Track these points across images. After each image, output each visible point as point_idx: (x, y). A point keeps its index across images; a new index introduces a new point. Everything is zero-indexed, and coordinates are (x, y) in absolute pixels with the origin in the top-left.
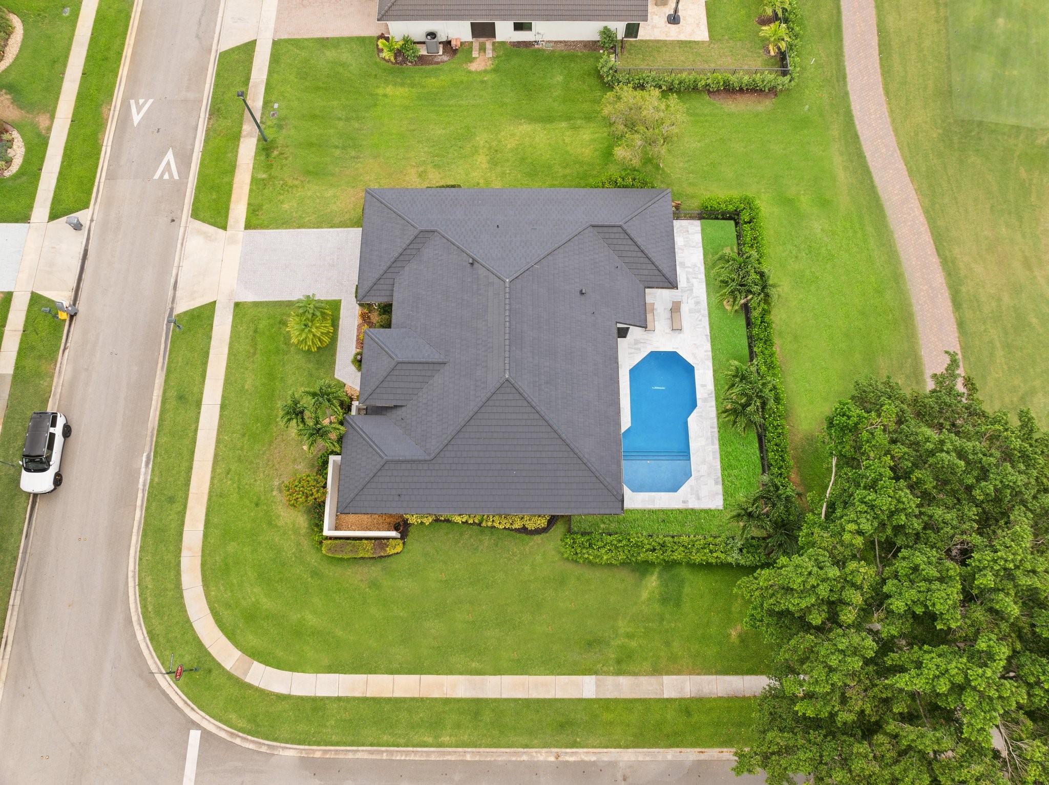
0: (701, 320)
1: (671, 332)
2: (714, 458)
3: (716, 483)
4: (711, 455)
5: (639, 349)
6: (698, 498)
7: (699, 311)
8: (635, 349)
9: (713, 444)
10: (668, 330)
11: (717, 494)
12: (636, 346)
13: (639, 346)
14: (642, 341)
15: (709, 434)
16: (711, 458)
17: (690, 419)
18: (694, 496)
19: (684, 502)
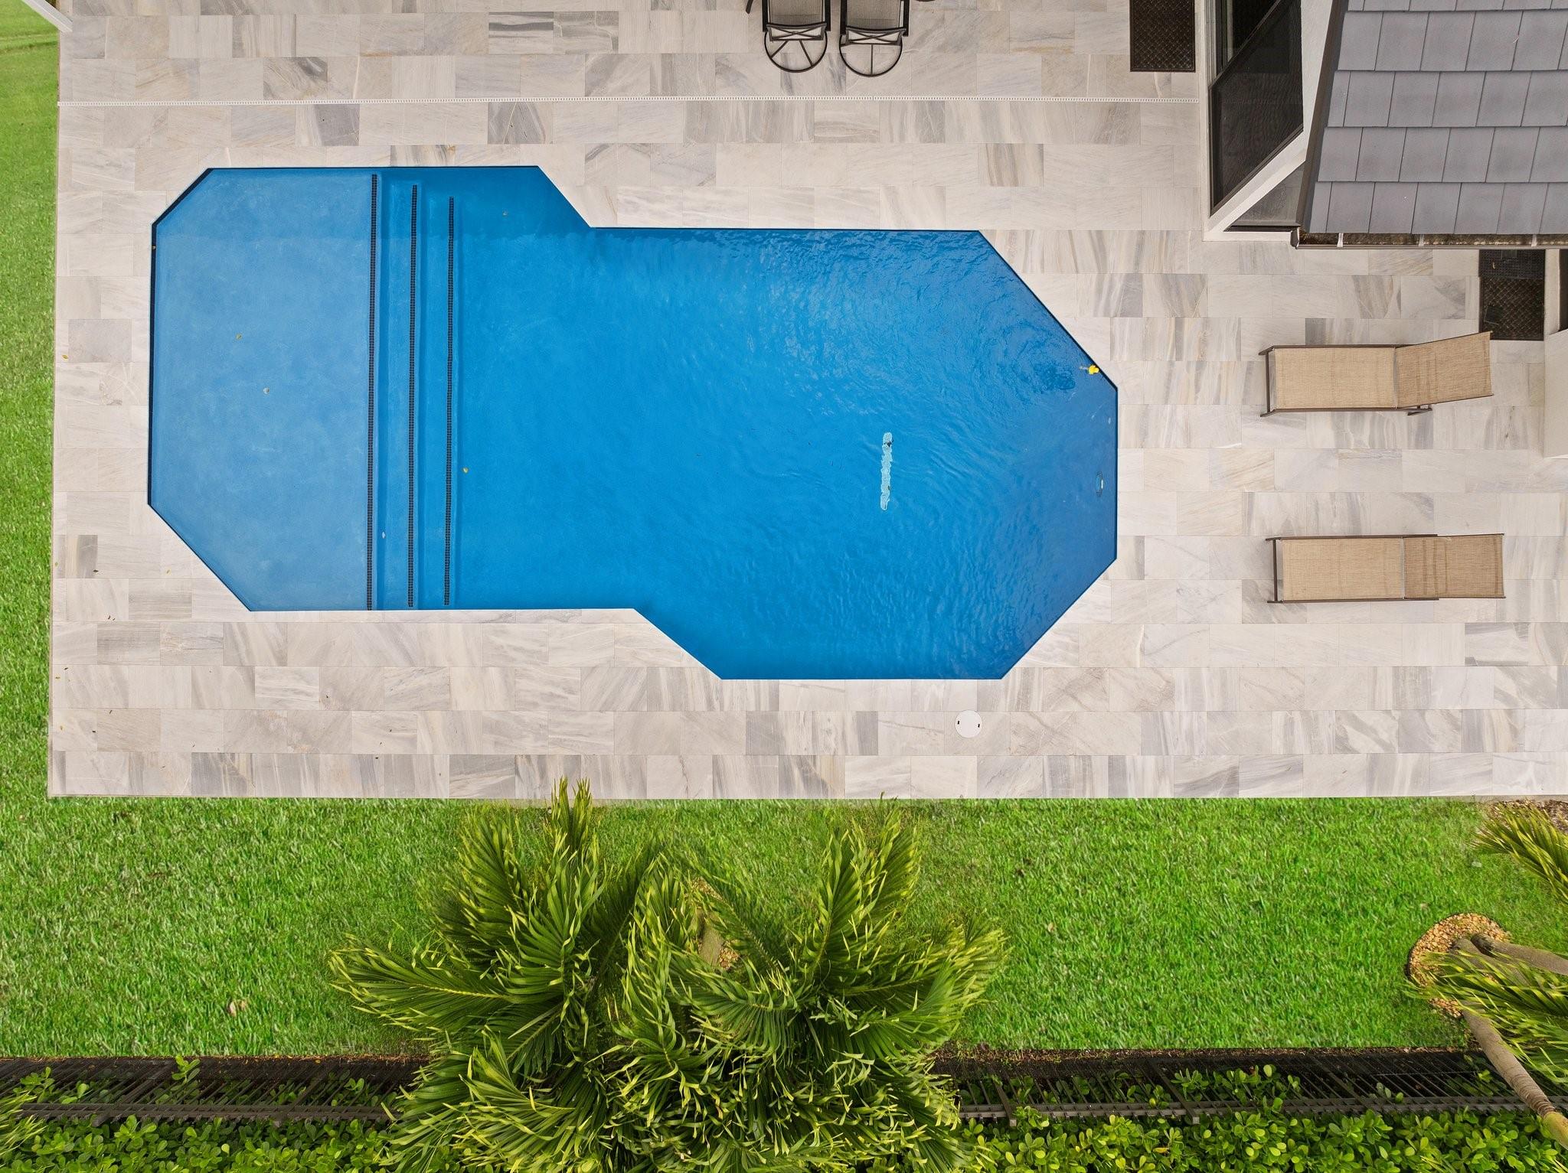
0: (1342, 745)
1: (1258, 534)
2: (366, 765)
3: (205, 766)
4: (393, 748)
5: (1130, 308)
6: (107, 643)
7: (1410, 739)
8: (1134, 279)
9: (464, 765)
10: (1271, 515)
11: (138, 765)
12: (1151, 285)
13: (1153, 302)
14: (1191, 327)
15: (529, 746)
16: (368, 744)
17: (630, 622)
18: (123, 615)
19: (88, 547)
